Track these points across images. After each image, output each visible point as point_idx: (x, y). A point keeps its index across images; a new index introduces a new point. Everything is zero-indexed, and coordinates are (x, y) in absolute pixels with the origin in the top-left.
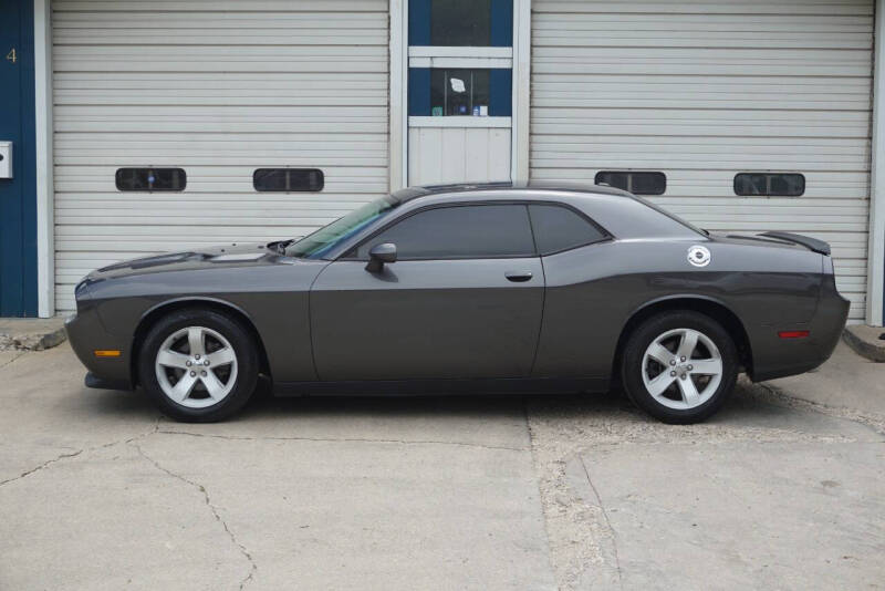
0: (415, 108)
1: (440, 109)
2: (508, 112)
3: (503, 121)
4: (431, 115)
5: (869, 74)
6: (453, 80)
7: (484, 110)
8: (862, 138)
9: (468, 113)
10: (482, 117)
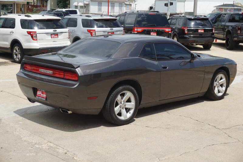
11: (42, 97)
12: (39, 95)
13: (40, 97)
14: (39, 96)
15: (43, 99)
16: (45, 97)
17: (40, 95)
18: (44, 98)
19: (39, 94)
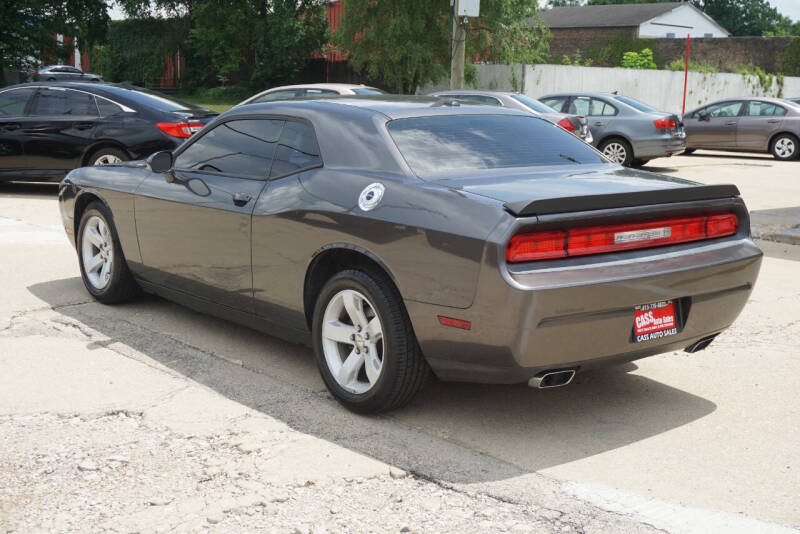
11: (662, 330)
12: (647, 326)
13: (653, 331)
14: (649, 333)
15: (668, 333)
16: (672, 324)
17: (651, 325)
18: (670, 328)
19: (644, 323)
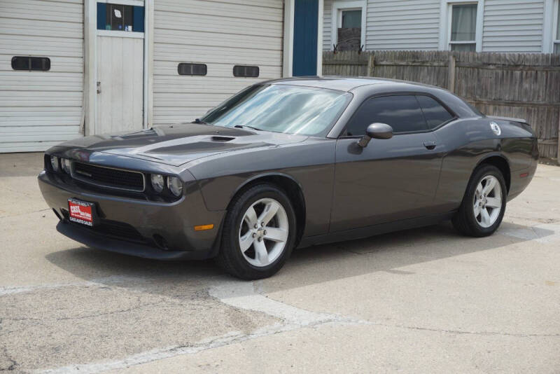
0: (101, 25)
1: (109, 27)
2: (142, 30)
3: (140, 35)
4: (105, 29)
5: (281, 20)
6: (115, 11)
7: (130, 28)
8: (278, 50)
9: (123, 29)
10: (129, 33)
